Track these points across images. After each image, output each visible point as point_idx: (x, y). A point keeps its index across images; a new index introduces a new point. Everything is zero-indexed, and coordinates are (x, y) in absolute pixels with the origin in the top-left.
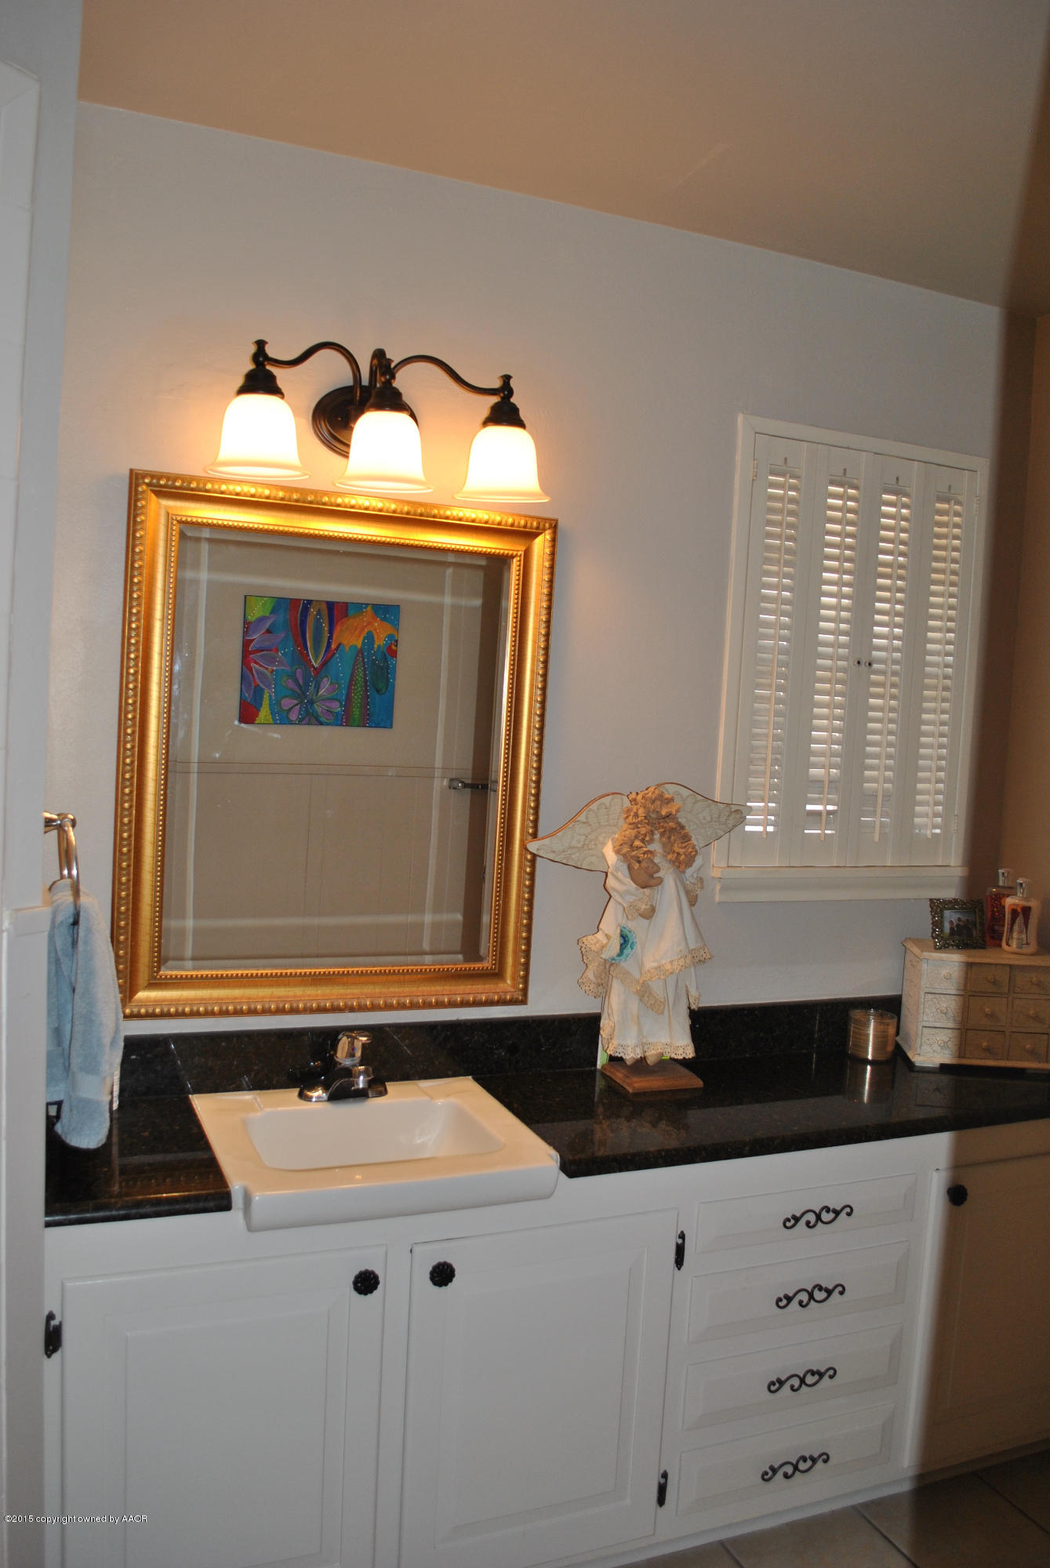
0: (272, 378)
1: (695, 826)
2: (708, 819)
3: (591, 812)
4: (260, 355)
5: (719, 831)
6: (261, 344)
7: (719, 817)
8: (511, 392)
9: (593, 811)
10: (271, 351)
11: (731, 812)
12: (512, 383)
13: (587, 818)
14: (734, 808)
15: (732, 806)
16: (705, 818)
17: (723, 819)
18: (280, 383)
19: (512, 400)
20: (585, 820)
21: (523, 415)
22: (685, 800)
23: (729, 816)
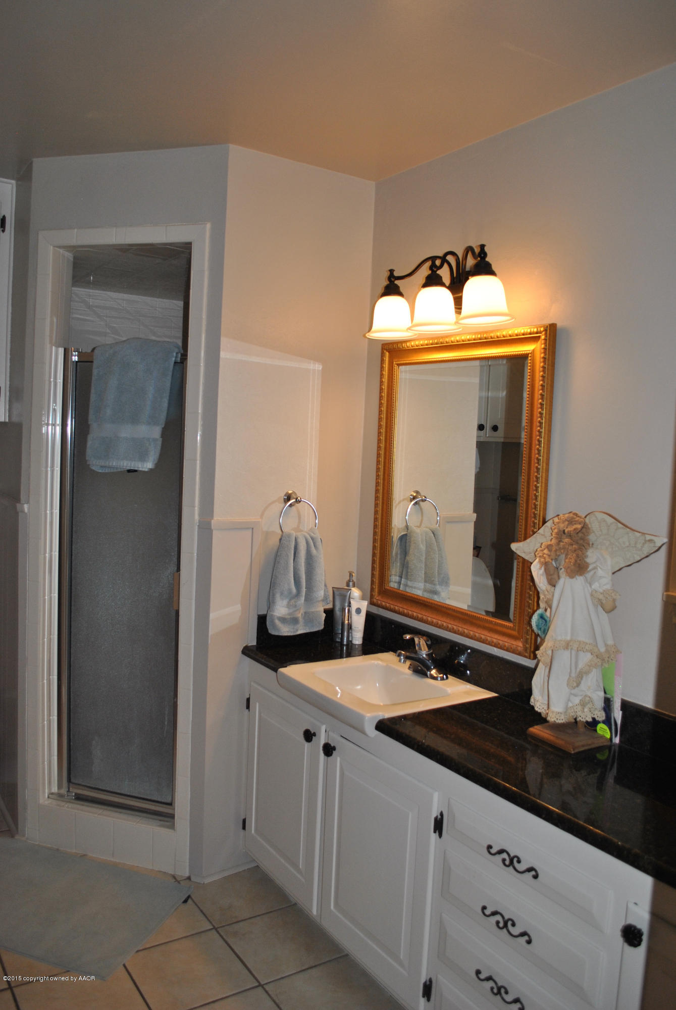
0: (397, 287)
1: (617, 549)
2: (627, 544)
3: (547, 528)
4: (392, 277)
5: (635, 556)
6: (392, 271)
7: (636, 543)
8: (485, 255)
9: (548, 527)
10: (396, 274)
11: (646, 541)
12: (486, 249)
13: (544, 532)
14: (648, 537)
15: (647, 536)
16: (624, 543)
17: (639, 546)
18: (402, 290)
19: (487, 259)
20: (543, 533)
21: (494, 268)
22: (609, 526)
23: (644, 544)
